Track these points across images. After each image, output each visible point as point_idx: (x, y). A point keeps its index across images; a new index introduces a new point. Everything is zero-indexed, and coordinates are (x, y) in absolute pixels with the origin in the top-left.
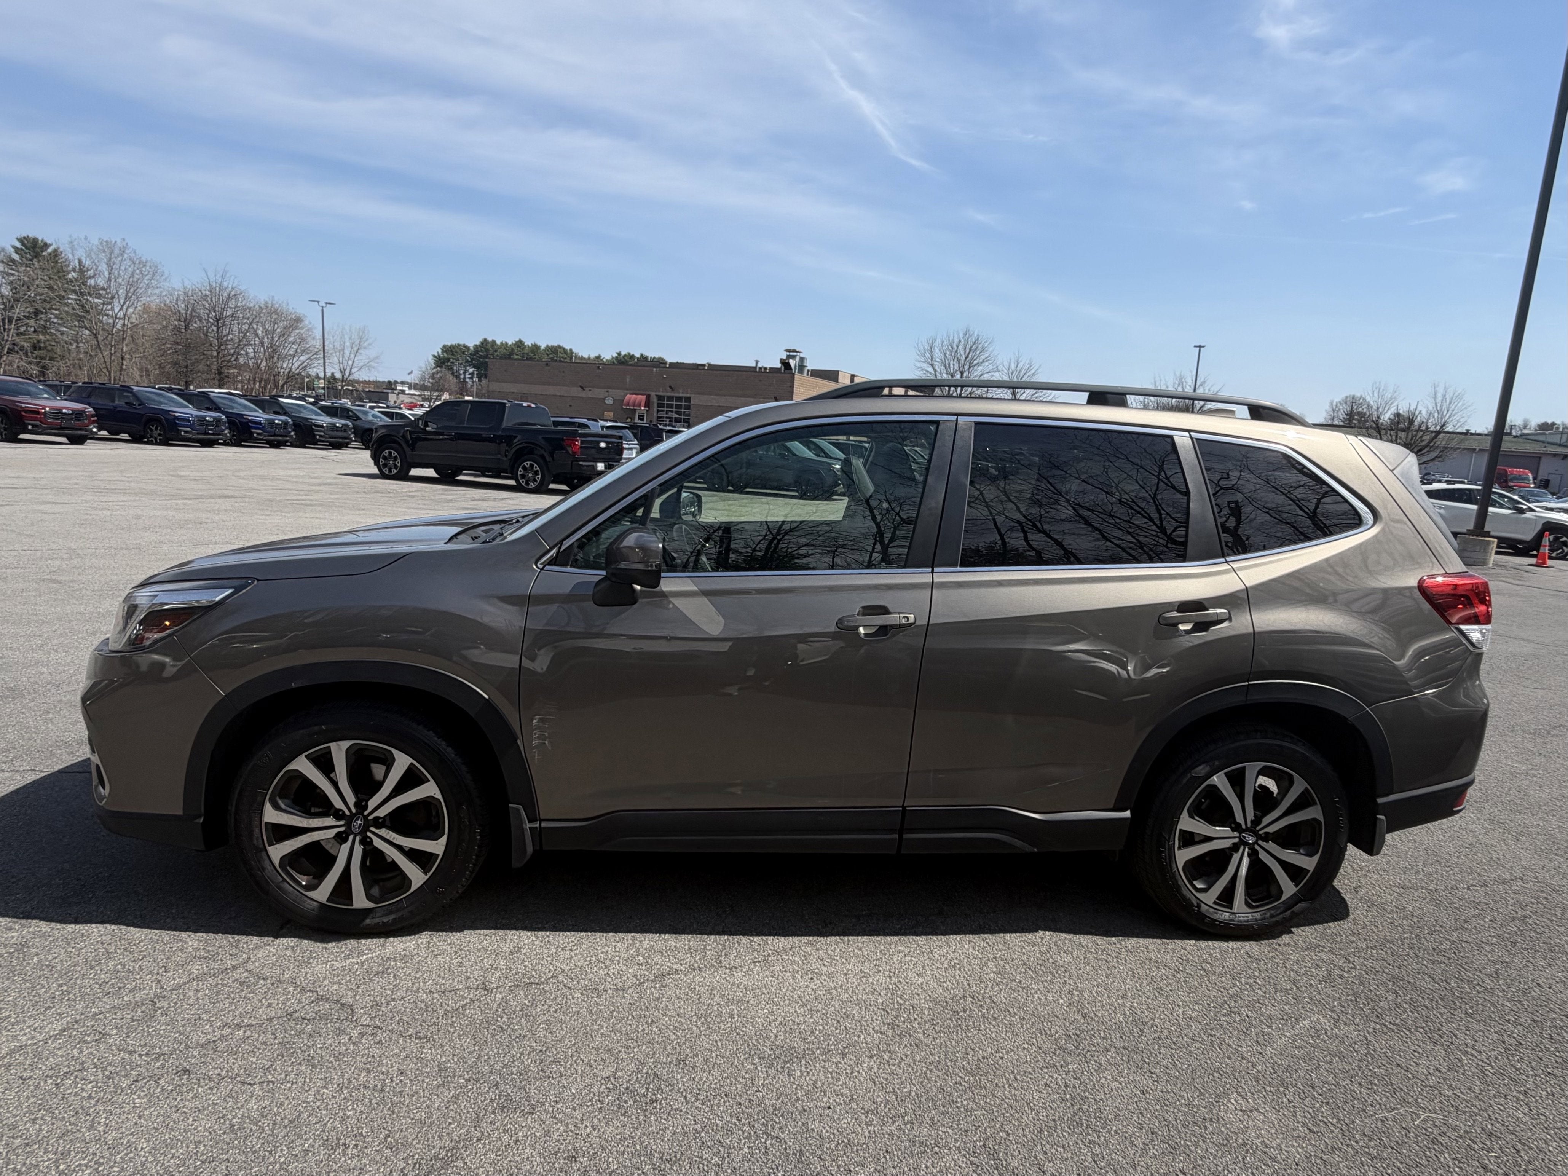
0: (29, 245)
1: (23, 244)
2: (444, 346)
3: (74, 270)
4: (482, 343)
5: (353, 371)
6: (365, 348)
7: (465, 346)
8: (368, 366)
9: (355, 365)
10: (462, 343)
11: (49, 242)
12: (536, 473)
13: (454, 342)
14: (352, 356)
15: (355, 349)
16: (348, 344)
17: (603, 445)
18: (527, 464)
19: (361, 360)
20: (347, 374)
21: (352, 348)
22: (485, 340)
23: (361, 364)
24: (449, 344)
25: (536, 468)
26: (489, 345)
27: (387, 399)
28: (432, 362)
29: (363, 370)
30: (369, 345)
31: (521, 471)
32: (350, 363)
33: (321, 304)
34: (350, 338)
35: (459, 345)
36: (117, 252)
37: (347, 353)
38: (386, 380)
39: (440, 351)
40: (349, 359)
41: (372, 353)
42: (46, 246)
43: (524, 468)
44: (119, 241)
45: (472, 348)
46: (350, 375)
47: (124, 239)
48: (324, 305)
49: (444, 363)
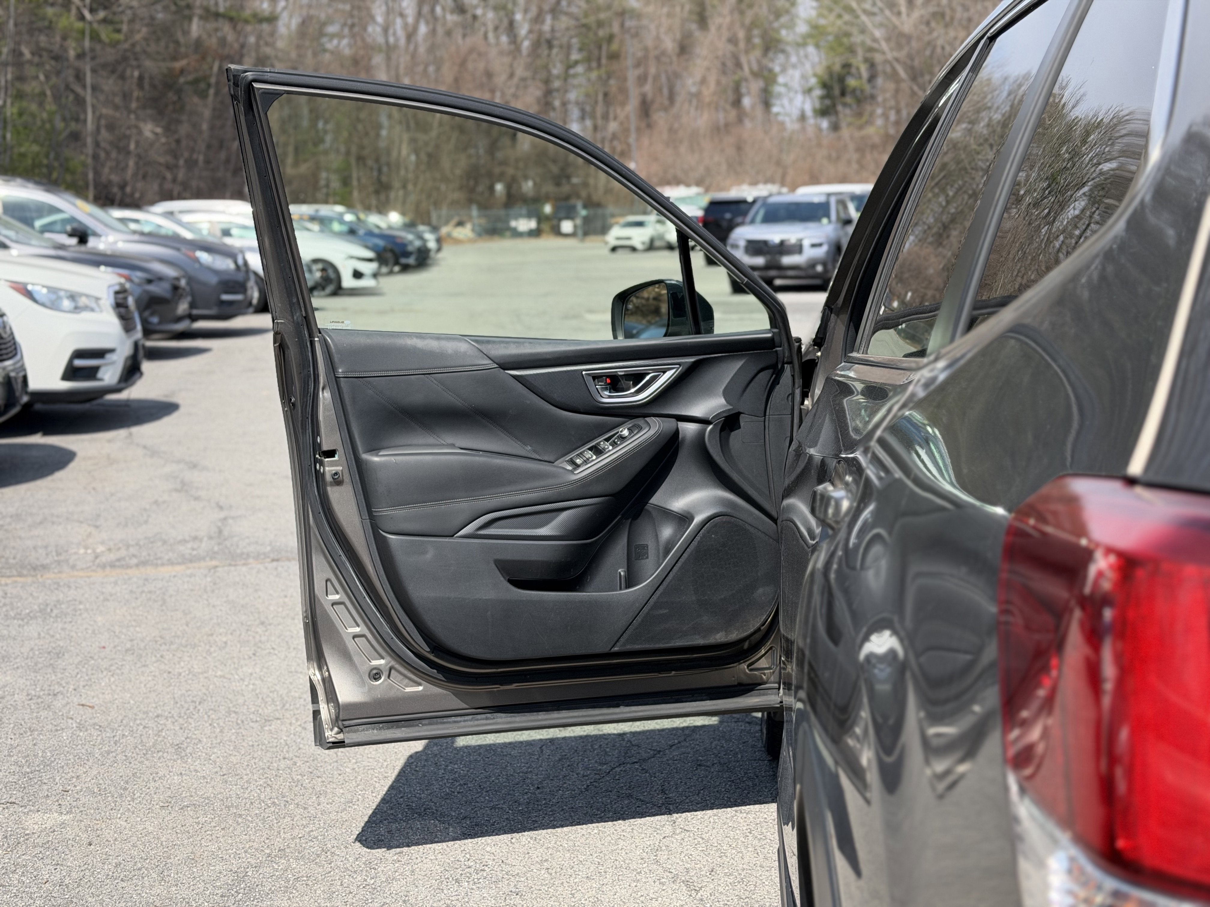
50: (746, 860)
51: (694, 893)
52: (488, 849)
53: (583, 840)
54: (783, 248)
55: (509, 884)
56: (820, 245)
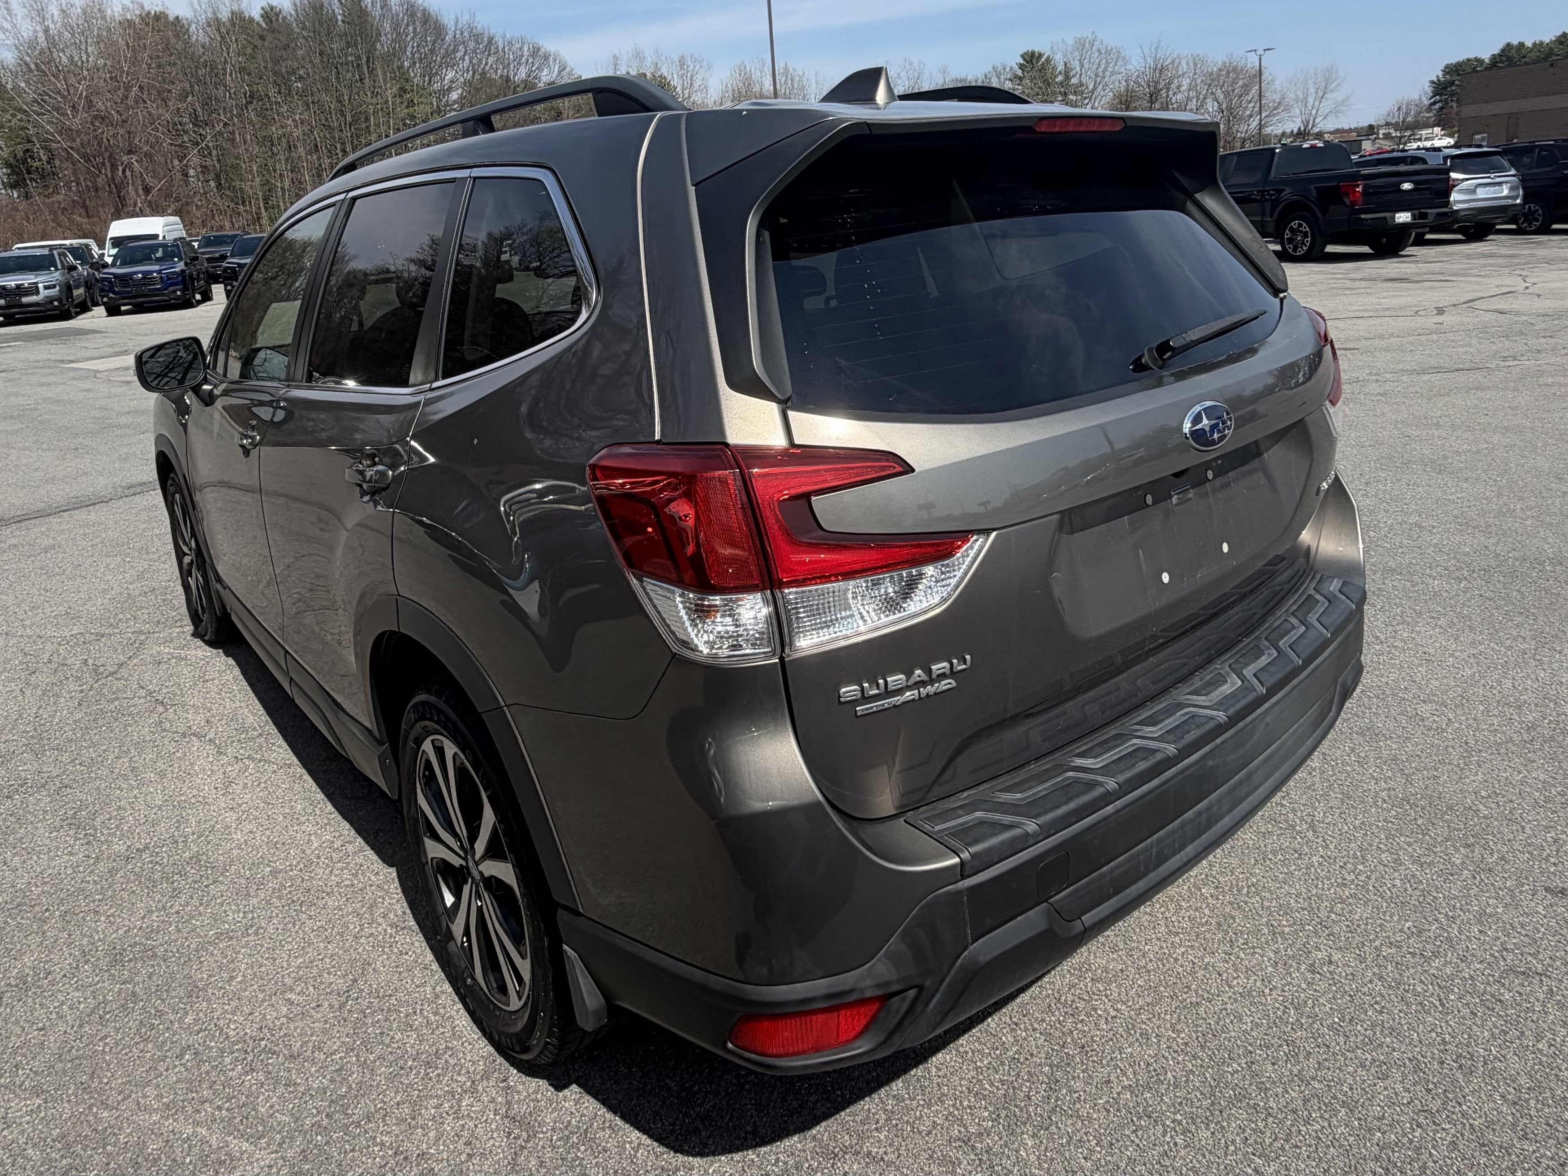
0: (1028, 59)
1: (1024, 59)
2: (1447, 67)
3: (1060, 73)
4: (1503, 50)
5: (1317, 121)
6: (1332, 91)
7: (1477, 60)
8: (1335, 112)
9: (1320, 113)
10: (1472, 56)
11: (1043, 52)
12: (1305, 235)
13: (1461, 57)
14: (1317, 103)
15: (1320, 94)
16: (1312, 90)
17: (1407, 186)
18: (1295, 224)
19: (1326, 106)
20: (1310, 127)
21: (1317, 93)
22: (1508, 45)
23: (1327, 111)
24: (1454, 61)
25: (1306, 228)
26: (1513, 51)
27: (1360, 149)
28: (1429, 90)
29: (1329, 118)
30: (1337, 86)
31: (1287, 234)
32: (1314, 112)
33: (1258, 53)
34: (1315, 83)
35: (1468, 60)
36: (1087, 45)
37: (1311, 100)
38: (1366, 124)
39: (1440, 74)
40: (1313, 107)
41: (1339, 95)
42: (1040, 55)
43: (1292, 230)
44: (1089, 36)
45: (1487, 61)
46: (1313, 126)
47: (1093, 33)
48: (1262, 53)
49: (1445, 88)
50: (228, 707)
51: (203, 739)
52: (21, 768)
53: (97, 737)
54: (20, 291)
55: (55, 784)
56: (54, 286)
